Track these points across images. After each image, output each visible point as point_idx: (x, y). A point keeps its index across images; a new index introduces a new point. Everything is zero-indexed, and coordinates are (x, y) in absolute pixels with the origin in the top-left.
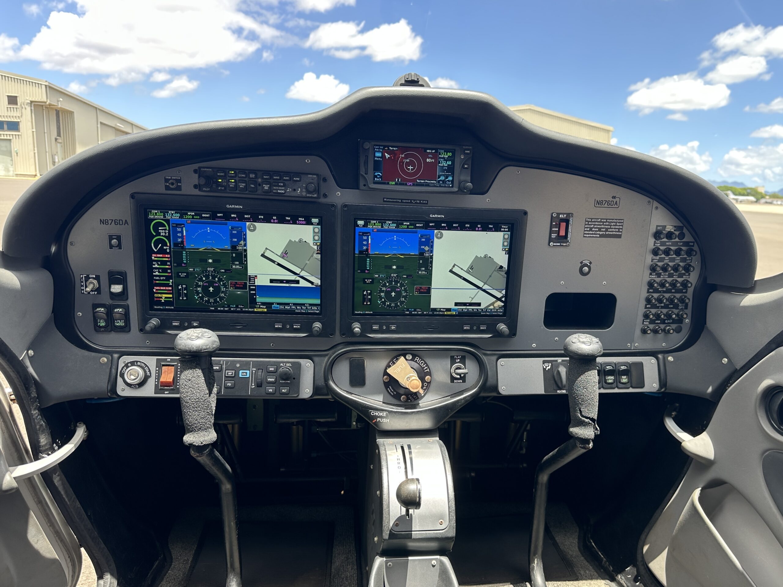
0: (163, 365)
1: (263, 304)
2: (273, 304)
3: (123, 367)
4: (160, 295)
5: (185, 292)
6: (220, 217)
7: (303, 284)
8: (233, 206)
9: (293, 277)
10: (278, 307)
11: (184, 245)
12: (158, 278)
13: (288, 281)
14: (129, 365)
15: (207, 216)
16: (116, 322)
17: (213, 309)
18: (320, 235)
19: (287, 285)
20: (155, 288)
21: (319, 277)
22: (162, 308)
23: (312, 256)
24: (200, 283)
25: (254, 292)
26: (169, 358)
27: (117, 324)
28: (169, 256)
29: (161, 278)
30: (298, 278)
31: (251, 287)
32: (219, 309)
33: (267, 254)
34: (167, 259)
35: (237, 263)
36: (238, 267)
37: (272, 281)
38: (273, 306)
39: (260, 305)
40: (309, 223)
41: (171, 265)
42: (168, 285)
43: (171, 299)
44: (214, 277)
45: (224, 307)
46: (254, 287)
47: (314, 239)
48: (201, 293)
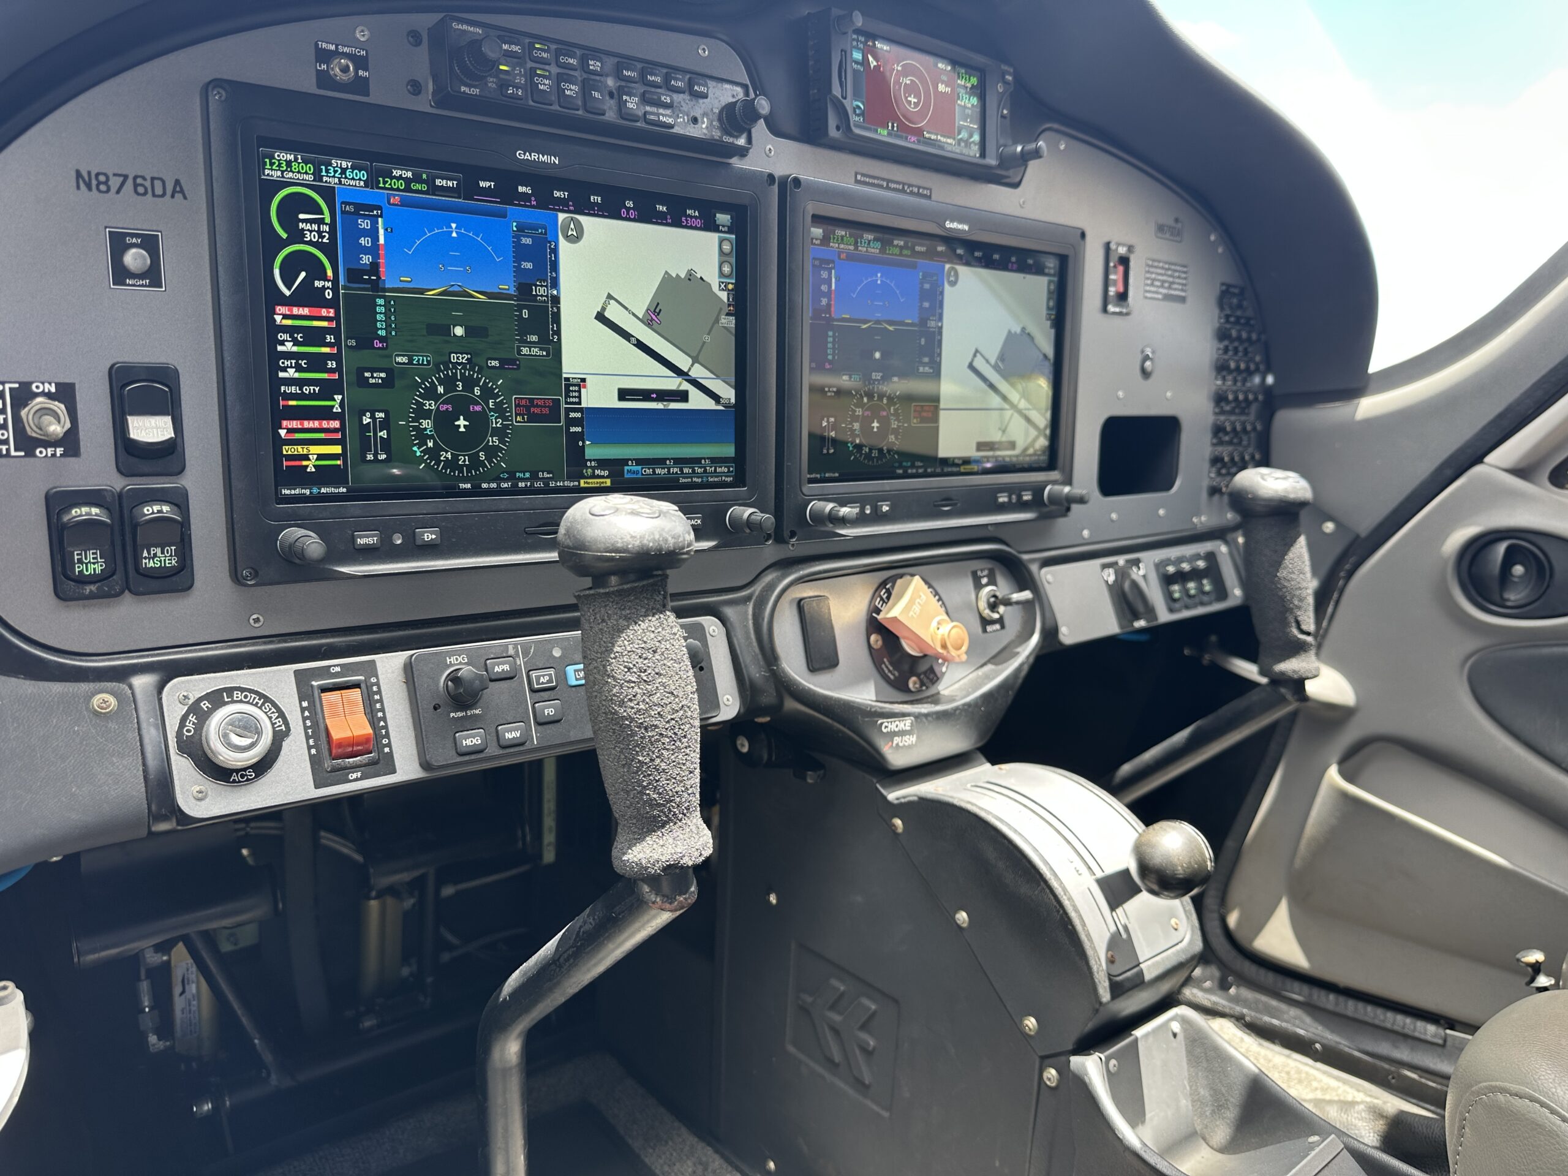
0: (324, 689)
1: (602, 463)
2: (624, 462)
3: (184, 719)
4: (300, 450)
5: (383, 434)
6: (487, 191)
7: (698, 401)
8: (534, 156)
9: (673, 383)
10: (637, 472)
11: (379, 278)
12: (294, 389)
13: (663, 395)
14: (205, 705)
15: (450, 184)
16: (145, 554)
17: (469, 486)
18: (733, 260)
19: (659, 406)
20: (285, 423)
21: (733, 380)
22: (308, 492)
23: (717, 320)
24: (430, 405)
25: (579, 429)
26: (335, 664)
27: (151, 564)
28: (332, 313)
29: (307, 390)
30: (685, 386)
31: (572, 415)
32: (484, 486)
33: (611, 314)
34: (325, 324)
35: (534, 338)
36: (535, 351)
37: (624, 394)
38: (626, 468)
39: (593, 468)
40: (710, 226)
41: (337, 343)
42: (326, 414)
43: (338, 462)
44: (469, 384)
45: (498, 479)
46: (579, 415)
47: (721, 274)
48: (431, 437)
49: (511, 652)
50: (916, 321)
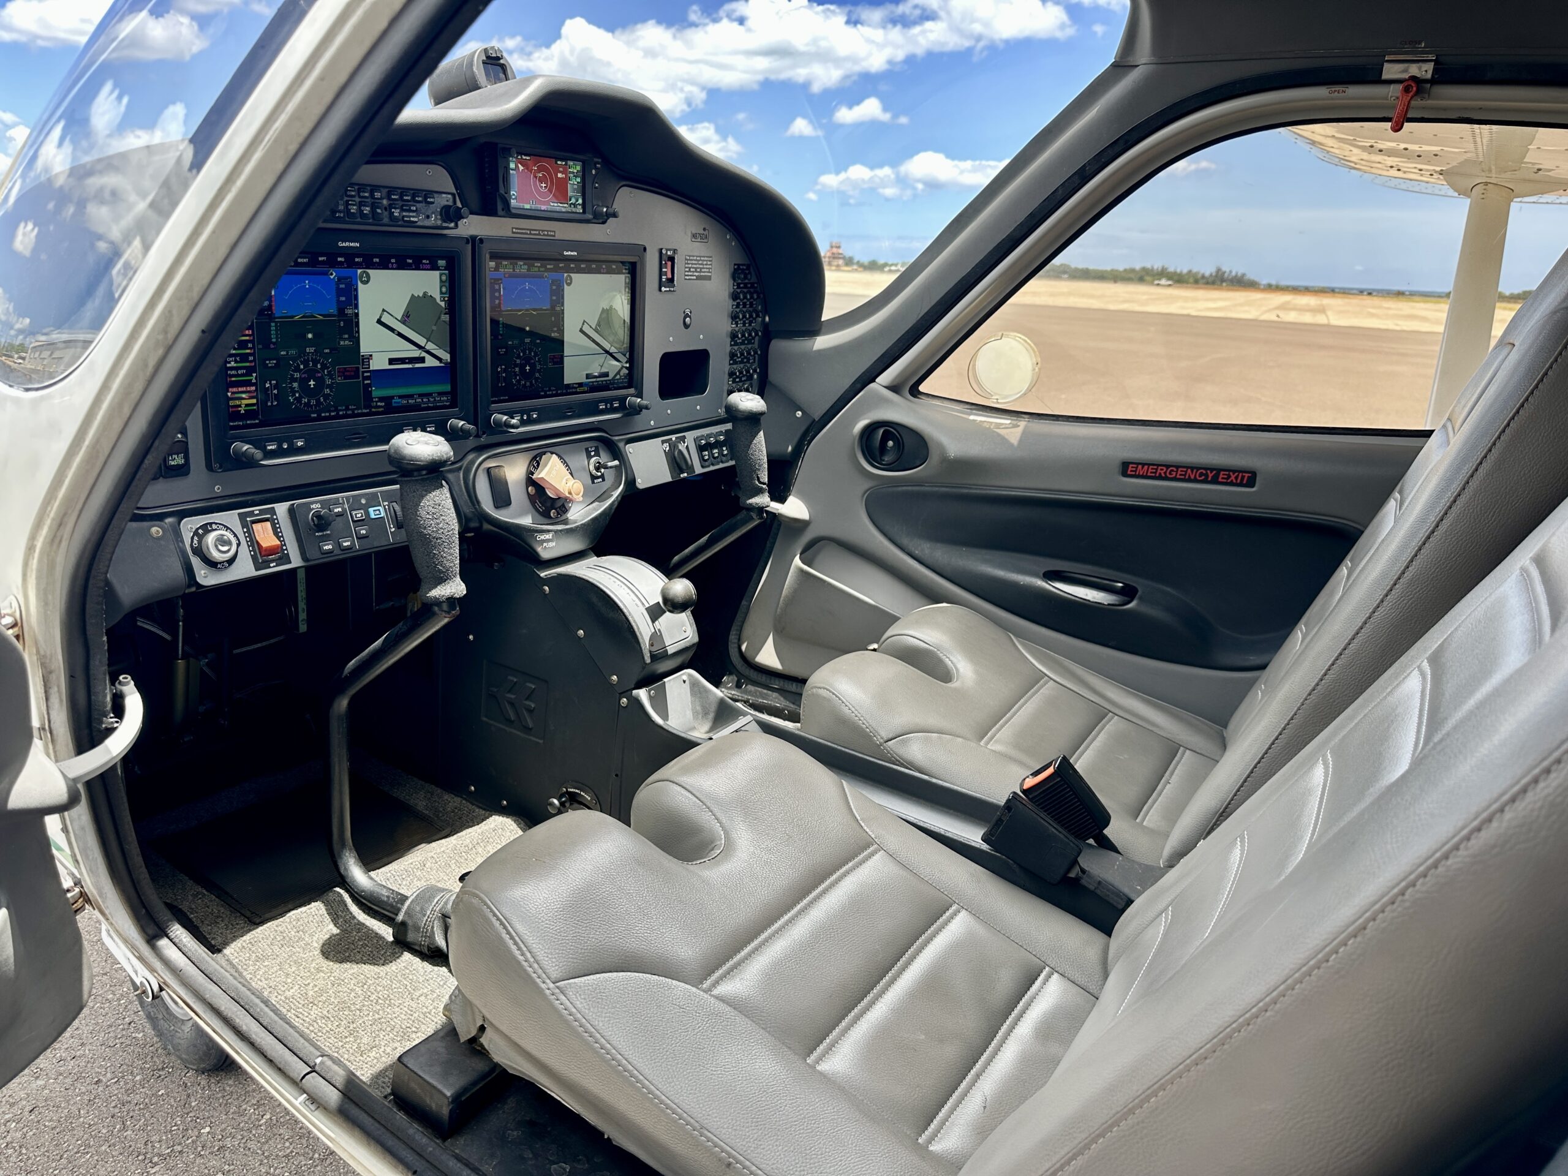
0: (254, 522)
1: (381, 399)
2: (392, 397)
3: (192, 538)
4: (238, 402)
5: (275, 392)
6: (323, 262)
7: (430, 362)
8: (347, 244)
9: (417, 353)
10: (399, 403)
11: (272, 312)
12: (233, 372)
13: (412, 360)
14: (200, 531)
15: (305, 260)
16: (170, 458)
17: (316, 415)
18: (447, 284)
19: (410, 366)
20: (230, 389)
21: (448, 349)
22: (241, 423)
23: (439, 318)
24: (297, 375)
25: (369, 382)
26: (256, 509)
27: (173, 463)
28: (251, 332)
29: (240, 372)
30: (424, 354)
31: (366, 374)
32: (323, 415)
33: (386, 319)
34: (247, 338)
35: (346, 336)
36: (347, 342)
37: (392, 361)
38: (393, 401)
39: (377, 402)
40: (434, 267)
41: (253, 348)
42: (249, 383)
43: (255, 408)
44: (315, 362)
45: (330, 411)
46: (369, 374)
47: (441, 293)
48: (297, 391)
49: (341, 501)
50: (549, 307)
